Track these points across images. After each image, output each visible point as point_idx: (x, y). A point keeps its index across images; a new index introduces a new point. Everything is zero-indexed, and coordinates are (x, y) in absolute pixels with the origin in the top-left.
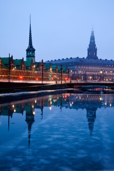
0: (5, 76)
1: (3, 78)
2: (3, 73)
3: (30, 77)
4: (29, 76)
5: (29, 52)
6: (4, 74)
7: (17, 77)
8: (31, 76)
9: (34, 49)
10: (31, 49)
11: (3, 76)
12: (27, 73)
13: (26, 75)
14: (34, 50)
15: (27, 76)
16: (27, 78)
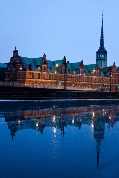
0: (53, 81)
1: (50, 83)
2: (50, 77)
3: (93, 83)
4: (91, 82)
5: (99, 55)
6: (51, 79)
7: (71, 83)
8: (95, 82)
9: (105, 50)
10: (102, 51)
11: (50, 81)
12: (88, 79)
13: (86, 82)
14: (106, 52)
15: (88, 83)
16: (88, 85)
